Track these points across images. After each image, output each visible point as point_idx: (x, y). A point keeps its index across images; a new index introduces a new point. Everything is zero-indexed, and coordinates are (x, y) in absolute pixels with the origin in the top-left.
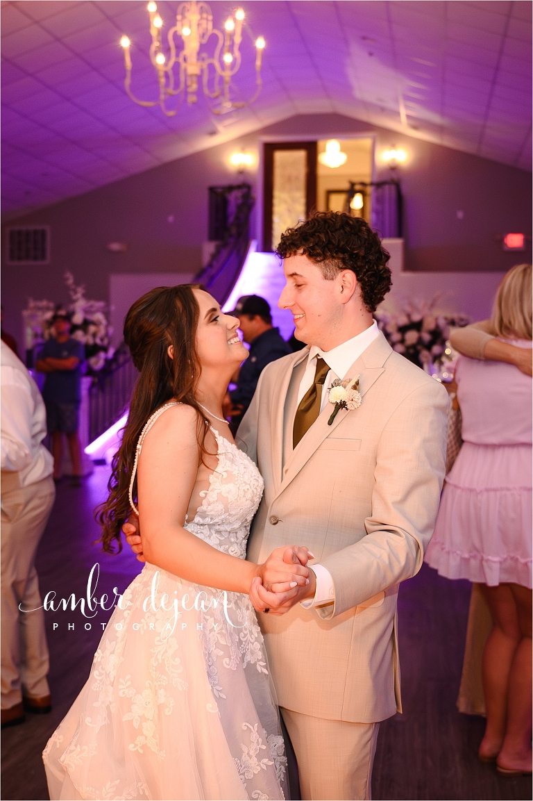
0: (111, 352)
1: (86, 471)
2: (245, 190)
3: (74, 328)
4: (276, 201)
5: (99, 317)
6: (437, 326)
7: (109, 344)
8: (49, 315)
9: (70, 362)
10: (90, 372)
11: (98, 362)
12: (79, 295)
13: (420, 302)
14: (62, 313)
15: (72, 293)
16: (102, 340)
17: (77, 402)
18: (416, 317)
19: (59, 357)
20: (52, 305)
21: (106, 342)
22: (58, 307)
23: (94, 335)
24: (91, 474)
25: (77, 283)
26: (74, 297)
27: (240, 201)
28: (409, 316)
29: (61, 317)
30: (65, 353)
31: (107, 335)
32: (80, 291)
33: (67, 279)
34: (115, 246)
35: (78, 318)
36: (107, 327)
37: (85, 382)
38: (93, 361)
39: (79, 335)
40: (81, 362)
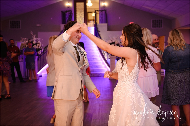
0: (43, 50)
1: (38, 78)
2: (70, 12)
3: (34, 45)
4: (77, 15)
5: (39, 42)
6: (118, 43)
7: (42, 48)
8: (27, 42)
9: (33, 53)
10: (38, 55)
11: (39, 53)
12: (34, 37)
13: (114, 38)
14: (30, 41)
15: (32, 36)
16: (40, 47)
17: (34, 62)
18: (113, 41)
19: (30, 51)
20: (27, 39)
21: (41, 48)
22: (29, 40)
23: (39, 46)
24: (39, 79)
25: (34, 34)
26: (33, 37)
27: (69, 14)
28: (112, 41)
29: (30, 42)
30: (31, 51)
31: (41, 46)
32: (34, 36)
33: (31, 33)
34: (38, 25)
35: (34, 42)
36: (41, 44)
37: (37, 57)
38: (38, 52)
39: (35, 46)
40: (35, 53)
